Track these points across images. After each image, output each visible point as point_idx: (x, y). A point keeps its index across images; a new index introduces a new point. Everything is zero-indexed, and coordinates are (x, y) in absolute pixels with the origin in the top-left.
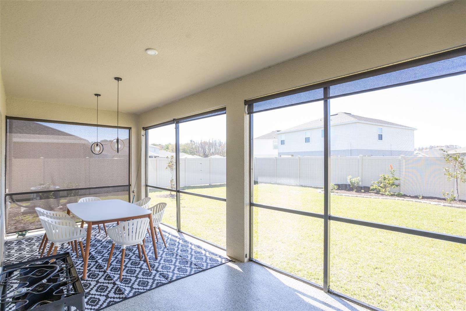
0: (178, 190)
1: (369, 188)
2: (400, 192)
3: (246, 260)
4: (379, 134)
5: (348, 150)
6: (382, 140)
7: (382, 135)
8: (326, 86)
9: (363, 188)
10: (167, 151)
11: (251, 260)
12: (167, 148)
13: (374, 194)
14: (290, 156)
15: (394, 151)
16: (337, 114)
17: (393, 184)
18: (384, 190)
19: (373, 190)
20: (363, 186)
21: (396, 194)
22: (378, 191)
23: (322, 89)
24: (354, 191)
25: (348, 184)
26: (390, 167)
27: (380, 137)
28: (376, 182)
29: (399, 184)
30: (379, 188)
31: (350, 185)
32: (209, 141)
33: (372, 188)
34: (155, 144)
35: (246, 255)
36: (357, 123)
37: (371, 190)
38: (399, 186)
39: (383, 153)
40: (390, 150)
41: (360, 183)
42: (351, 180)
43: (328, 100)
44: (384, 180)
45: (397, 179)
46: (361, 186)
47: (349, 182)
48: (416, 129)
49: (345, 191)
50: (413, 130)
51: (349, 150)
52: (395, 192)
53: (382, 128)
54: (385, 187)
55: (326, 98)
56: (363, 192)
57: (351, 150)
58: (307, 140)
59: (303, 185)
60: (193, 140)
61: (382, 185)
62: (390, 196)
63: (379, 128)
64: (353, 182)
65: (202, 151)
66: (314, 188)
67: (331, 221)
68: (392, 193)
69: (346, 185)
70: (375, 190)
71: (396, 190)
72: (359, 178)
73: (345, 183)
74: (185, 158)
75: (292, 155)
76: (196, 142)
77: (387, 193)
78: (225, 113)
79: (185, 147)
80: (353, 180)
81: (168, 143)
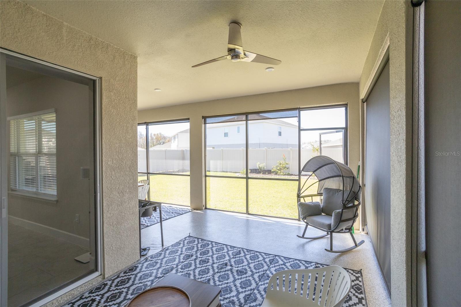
0: (148, 172)
1: (271, 171)
2: (289, 172)
3: (204, 208)
4: (279, 131)
5: (258, 143)
6: (281, 136)
7: (281, 132)
8: (247, 114)
9: (267, 171)
11: (206, 208)
13: (274, 175)
14: (211, 149)
15: (289, 144)
17: (285, 168)
18: (280, 172)
19: (273, 172)
20: (267, 170)
21: (287, 173)
22: (276, 172)
23: (245, 116)
24: (261, 173)
25: (257, 169)
26: (283, 156)
27: (280, 134)
28: (275, 166)
29: (288, 167)
30: (277, 170)
31: (258, 169)
33: (272, 170)
35: (204, 205)
37: (272, 172)
38: (288, 169)
39: (282, 146)
40: (286, 143)
41: (265, 168)
42: (260, 165)
43: (248, 121)
44: (280, 165)
45: (287, 164)
46: (266, 170)
47: (258, 167)
49: (255, 174)
52: (286, 173)
54: (280, 169)
55: (247, 120)
56: (267, 174)
57: (259, 143)
58: (226, 135)
59: (225, 171)
61: (278, 168)
62: (283, 175)
64: (261, 167)
66: (233, 172)
67: (249, 180)
68: (284, 174)
69: (256, 170)
70: (275, 172)
71: (287, 171)
72: (264, 164)
73: (255, 168)
74: (166, 150)
75: (214, 148)
77: (282, 173)
78: (189, 122)
80: (261, 166)
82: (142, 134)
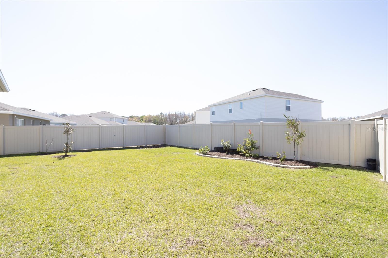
4: (287, 106)
6: (290, 110)
7: (290, 106)
10: (142, 121)
12: (141, 119)
13: (238, 155)
16: (257, 90)
17: (252, 147)
18: (245, 152)
19: (239, 152)
20: (234, 149)
21: (253, 155)
24: (226, 153)
26: (250, 132)
27: (288, 108)
29: (259, 147)
30: (243, 150)
32: (175, 113)
34: (133, 116)
36: (266, 96)
38: (258, 149)
42: (224, 144)
44: (246, 143)
47: (222, 145)
48: (323, 102)
49: (220, 153)
50: (321, 102)
51: (259, 119)
53: (290, 101)
57: (261, 119)
58: (230, 111)
60: (163, 112)
62: (247, 157)
63: (287, 100)
65: (170, 121)
68: (251, 155)
72: (229, 142)
76: (165, 114)
77: (247, 155)
79: (156, 118)
80: (226, 144)
81: (143, 115)
82: (185, 114)
